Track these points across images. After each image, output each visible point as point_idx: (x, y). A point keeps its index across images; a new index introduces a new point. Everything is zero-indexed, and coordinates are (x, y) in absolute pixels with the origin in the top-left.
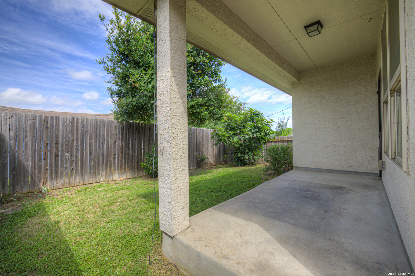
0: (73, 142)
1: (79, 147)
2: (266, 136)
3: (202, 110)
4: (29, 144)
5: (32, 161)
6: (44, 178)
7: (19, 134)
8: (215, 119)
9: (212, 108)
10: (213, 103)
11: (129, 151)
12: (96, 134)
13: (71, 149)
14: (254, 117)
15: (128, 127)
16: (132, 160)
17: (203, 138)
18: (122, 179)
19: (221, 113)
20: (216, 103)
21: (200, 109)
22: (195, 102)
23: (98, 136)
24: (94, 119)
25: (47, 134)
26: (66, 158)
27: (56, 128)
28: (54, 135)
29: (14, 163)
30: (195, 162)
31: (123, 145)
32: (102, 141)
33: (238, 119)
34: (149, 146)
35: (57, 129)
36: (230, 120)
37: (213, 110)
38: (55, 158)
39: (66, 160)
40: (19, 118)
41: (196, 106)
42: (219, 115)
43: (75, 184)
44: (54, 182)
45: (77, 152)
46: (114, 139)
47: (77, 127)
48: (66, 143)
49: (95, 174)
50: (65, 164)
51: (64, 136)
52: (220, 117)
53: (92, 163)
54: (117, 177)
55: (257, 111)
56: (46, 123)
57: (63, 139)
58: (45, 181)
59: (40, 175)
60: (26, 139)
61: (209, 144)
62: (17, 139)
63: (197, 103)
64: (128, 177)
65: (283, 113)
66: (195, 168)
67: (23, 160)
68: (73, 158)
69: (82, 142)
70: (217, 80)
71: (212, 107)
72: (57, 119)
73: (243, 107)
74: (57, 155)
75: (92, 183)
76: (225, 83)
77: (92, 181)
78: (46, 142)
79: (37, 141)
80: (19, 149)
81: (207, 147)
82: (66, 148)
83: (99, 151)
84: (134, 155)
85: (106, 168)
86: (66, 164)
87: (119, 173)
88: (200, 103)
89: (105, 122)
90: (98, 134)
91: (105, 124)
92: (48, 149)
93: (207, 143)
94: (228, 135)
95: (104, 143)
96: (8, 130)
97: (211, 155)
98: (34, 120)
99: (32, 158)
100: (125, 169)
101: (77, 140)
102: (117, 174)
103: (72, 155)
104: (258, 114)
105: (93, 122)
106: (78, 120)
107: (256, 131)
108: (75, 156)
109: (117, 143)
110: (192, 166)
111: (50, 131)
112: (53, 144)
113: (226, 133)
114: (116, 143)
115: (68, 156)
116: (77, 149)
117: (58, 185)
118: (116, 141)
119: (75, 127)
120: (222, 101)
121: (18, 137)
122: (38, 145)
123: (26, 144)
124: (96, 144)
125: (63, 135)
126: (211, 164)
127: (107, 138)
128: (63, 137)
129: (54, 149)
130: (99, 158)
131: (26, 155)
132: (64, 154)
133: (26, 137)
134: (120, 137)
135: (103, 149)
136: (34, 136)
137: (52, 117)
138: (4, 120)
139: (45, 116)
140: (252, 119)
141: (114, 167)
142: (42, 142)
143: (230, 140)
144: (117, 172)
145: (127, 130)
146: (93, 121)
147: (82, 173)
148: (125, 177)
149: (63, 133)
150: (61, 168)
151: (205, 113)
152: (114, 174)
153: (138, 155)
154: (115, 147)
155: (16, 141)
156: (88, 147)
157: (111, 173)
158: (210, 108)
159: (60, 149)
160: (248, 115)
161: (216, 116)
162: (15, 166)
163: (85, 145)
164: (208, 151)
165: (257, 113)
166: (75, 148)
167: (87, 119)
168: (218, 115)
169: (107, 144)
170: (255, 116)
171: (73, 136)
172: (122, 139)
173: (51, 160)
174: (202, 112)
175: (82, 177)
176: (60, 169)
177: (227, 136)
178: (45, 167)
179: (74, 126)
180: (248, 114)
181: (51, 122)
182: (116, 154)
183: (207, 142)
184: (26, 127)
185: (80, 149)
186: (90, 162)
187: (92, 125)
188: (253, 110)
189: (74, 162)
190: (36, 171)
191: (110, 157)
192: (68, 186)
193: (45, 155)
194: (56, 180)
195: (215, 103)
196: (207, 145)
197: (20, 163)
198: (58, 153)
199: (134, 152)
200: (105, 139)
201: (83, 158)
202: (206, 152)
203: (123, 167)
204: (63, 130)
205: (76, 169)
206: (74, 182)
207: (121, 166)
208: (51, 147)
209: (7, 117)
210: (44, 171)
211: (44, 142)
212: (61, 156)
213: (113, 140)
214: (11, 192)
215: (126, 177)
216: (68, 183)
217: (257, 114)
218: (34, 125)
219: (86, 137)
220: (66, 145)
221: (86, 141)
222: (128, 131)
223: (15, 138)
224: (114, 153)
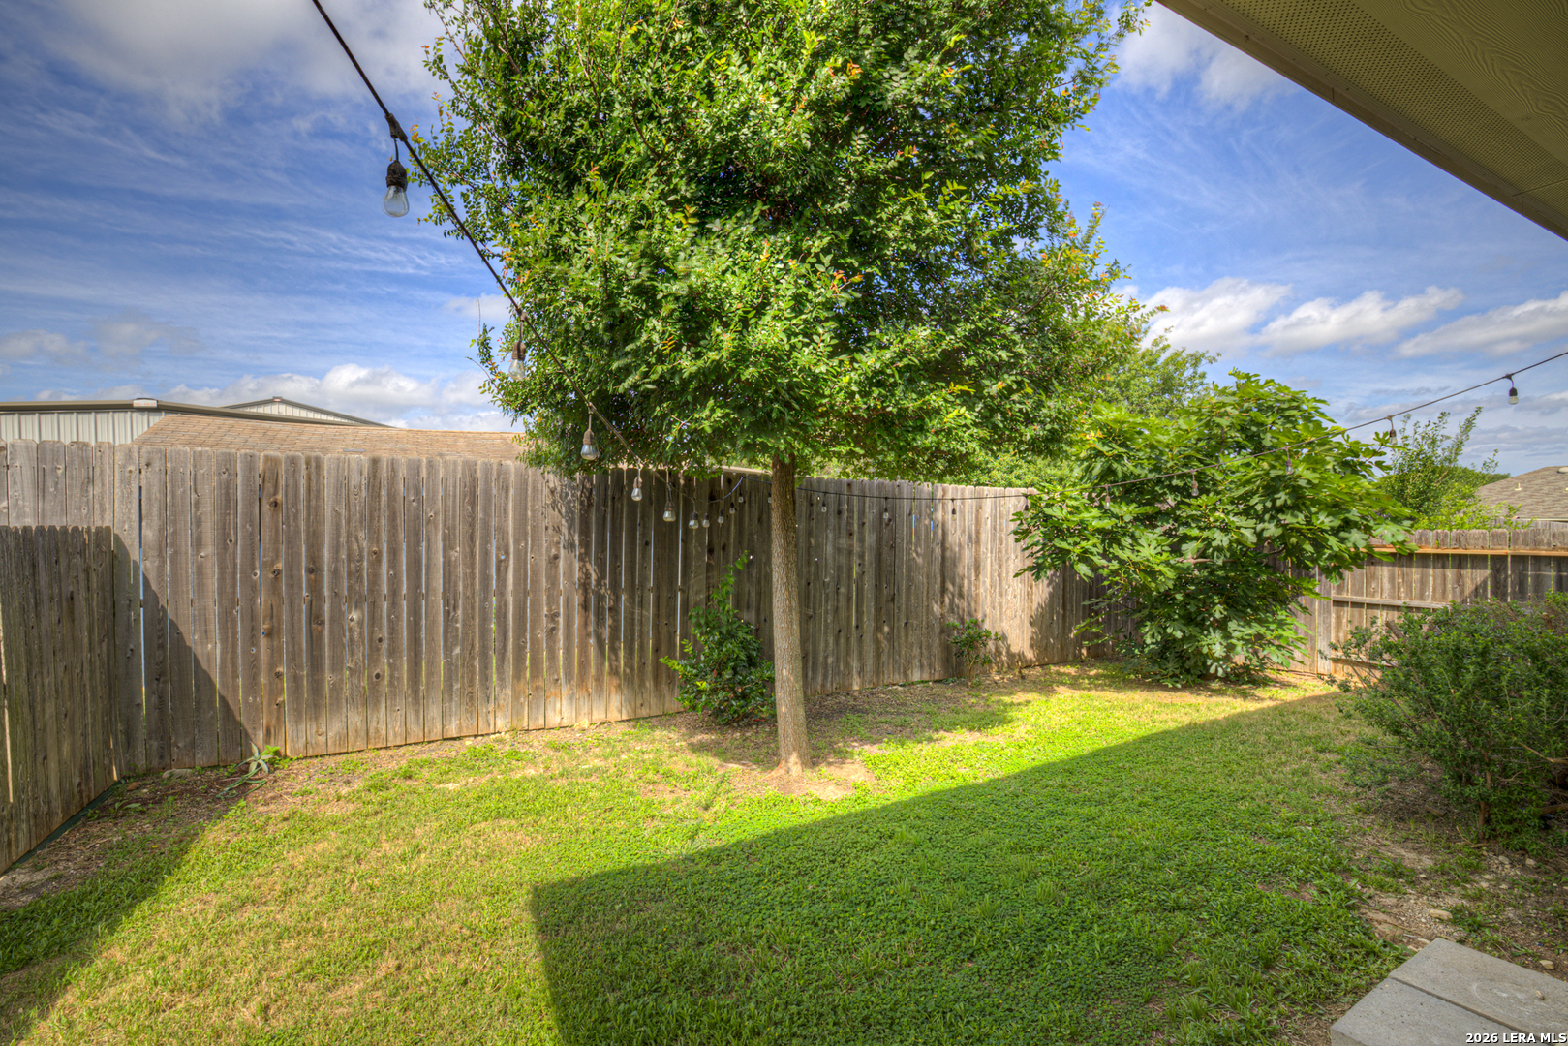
0: (379, 560)
1: (400, 582)
2: (1343, 534)
3: (934, 400)
4: (209, 572)
5: (224, 640)
6: (270, 712)
7: (175, 532)
8: (1023, 447)
9: (1000, 385)
10: (1004, 354)
11: (617, 599)
12: (472, 525)
13: (371, 591)
14: (1262, 425)
15: (610, 493)
16: (632, 640)
17: (978, 532)
18: (585, 723)
19: (1060, 413)
20: (1024, 352)
21: (922, 395)
22: (888, 355)
23: (479, 534)
24: (460, 461)
25: (277, 531)
26: (351, 630)
27: (308, 507)
28: (303, 536)
29: (162, 647)
30: (936, 650)
31: (587, 576)
32: (497, 557)
33: (1165, 439)
34: (708, 578)
35: (312, 511)
36: (1120, 446)
37: (1008, 398)
38: (310, 632)
39: (351, 639)
40: (174, 469)
41: (893, 376)
42: (1048, 427)
43: (391, 738)
44: (307, 729)
45: (394, 605)
46: (549, 549)
47: (392, 497)
48: (349, 567)
49: (471, 698)
50: (347, 657)
51: (343, 539)
52: (1054, 437)
53: (457, 650)
54: (565, 715)
55: (1281, 388)
56: (269, 486)
57: (336, 549)
58: (274, 722)
59: (255, 698)
60: (198, 552)
61: (1011, 562)
62: (170, 551)
63: (903, 354)
64: (614, 715)
65: (1513, 392)
66: (937, 677)
67: (192, 639)
68: (380, 629)
69: (415, 563)
70: (1041, 223)
71: (998, 380)
72: (313, 469)
73: (1188, 373)
74: (315, 618)
75: (459, 738)
76: (1089, 237)
77: (460, 728)
78: (273, 563)
79: (239, 561)
80: (175, 592)
81: (999, 575)
82: (350, 588)
83: (485, 599)
84: (641, 615)
85: (518, 675)
86: (352, 653)
87: (571, 698)
88: (919, 354)
89: (507, 472)
90: (479, 525)
91: (506, 480)
92: (280, 594)
93: (1000, 559)
94: (1107, 524)
95: (507, 568)
96: (135, 517)
97: (1019, 613)
98: (225, 476)
99: (223, 627)
100: (599, 679)
101: (394, 553)
102: (564, 702)
103: (374, 618)
104: (1289, 409)
105: (455, 477)
106: (393, 470)
107: (1279, 503)
108: (385, 622)
109: (561, 563)
110: (922, 667)
111: (288, 518)
112: (300, 570)
113: (1096, 512)
114: (557, 567)
115: (361, 623)
116: (394, 592)
117: (322, 739)
118: (556, 557)
119: (384, 499)
120: (1064, 338)
121: (173, 545)
122: (246, 579)
123: (200, 570)
124: (473, 568)
125: (338, 535)
126: (1021, 656)
127: (517, 542)
128: (338, 542)
129: (305, 593)
130: (485, 632)
131: (202, 618)
132: (341, 614)
133: (198, 544)
134: (576, 538)
135: (501, 593)
136: (224, 541)
137: (293, 461)
138: (122, 482)
139: (267, 458)
140: (1252, 438)
141: (550, 668)
142: (257, 564)
143: (1115, 550)
144: (565, 690)
145: (605, 504)
146: (455, 471)
147: (416, 692)
148: (599, 715)
149: (338, 527)
150: (333, 670)
151: (951, 416)
152: (551, 699)
153: (657, 616)
154: (553, 581)
155: (163, 562)
156: (438, 583)
157: (539, 696)
158: (986, 382)
159: (326, 592)
160: (1226, 414)
161: (1029, 432)
162: (163, 662)
163: (427, 575)
164: (1001, 595)
165: (1284, 402)
166: (385, 589)
167: (431, 464)
168: (1037, 427)
169: (517, 570)
170: (1270, 420)
171: (375, 538)
172: (585, 544)
173: (294, 639)
174: (937, 411)
175: (417, 712)
176: (328, 677)
177: (1100, 531)
178: (272, 666)
179: (379, 496)
180: (1229, 409)
181: (291, 483)
182: (557, 615)
183: (1000, 551)
184: (197, 504)
185: (404, 591)
186: (448, 649)
187: (455, 487)
188: (1262, 387)
189: (385, 645)
190: (240, 681)
191: (533, 629)
192: (360, 745)
193: (272, 617)
194: (316, 719)
195: (1020, 349)
196: (1000, 566)
197: (182, 649)
198: (320, 608)
199: (641, 605)
200: (507, 546)
201: (420, 630)
202: (992, 603)
203: (593, 671)
204: (338, 514)
205: (392, 676)
206: (383, 732)
207: (584, 665)
208: (291, 586)
209: (132, 468)
210: (271, 684)
211: (264, 564)
212: (332, 620)
213: (544, 550)
214: (155, 763)
215: (603, 717)
216: (363, 734)
217: (1286, 406)
218: (227, 494)
219: (429, 541)
220: (349, 574)
221: (429, 558)
222: (609, 510)
223: (160, 551)
224: (550, 610)
